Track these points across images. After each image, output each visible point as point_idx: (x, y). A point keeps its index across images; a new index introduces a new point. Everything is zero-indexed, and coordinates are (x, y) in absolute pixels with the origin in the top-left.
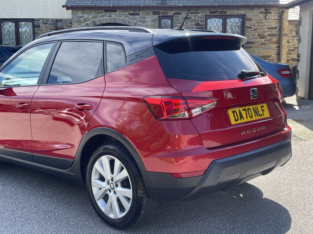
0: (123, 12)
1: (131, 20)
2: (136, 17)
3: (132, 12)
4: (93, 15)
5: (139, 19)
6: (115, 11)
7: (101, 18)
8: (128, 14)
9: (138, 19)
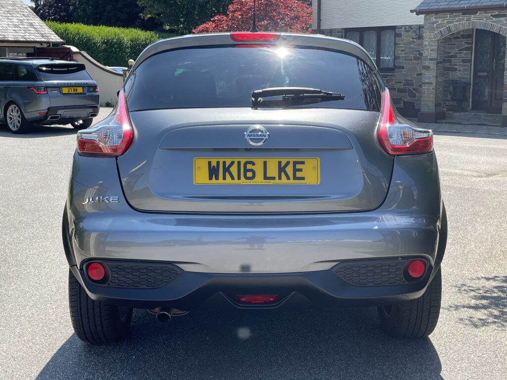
0: (485, 13)
1: (495, 24)
2: (501, 19)
3: (497, 13)
4: (448, 19)
5: (505, 22)
6: (476, 13)
7: (457, 23)
8: (492, 15)
9: (503, 22)
